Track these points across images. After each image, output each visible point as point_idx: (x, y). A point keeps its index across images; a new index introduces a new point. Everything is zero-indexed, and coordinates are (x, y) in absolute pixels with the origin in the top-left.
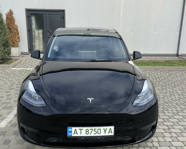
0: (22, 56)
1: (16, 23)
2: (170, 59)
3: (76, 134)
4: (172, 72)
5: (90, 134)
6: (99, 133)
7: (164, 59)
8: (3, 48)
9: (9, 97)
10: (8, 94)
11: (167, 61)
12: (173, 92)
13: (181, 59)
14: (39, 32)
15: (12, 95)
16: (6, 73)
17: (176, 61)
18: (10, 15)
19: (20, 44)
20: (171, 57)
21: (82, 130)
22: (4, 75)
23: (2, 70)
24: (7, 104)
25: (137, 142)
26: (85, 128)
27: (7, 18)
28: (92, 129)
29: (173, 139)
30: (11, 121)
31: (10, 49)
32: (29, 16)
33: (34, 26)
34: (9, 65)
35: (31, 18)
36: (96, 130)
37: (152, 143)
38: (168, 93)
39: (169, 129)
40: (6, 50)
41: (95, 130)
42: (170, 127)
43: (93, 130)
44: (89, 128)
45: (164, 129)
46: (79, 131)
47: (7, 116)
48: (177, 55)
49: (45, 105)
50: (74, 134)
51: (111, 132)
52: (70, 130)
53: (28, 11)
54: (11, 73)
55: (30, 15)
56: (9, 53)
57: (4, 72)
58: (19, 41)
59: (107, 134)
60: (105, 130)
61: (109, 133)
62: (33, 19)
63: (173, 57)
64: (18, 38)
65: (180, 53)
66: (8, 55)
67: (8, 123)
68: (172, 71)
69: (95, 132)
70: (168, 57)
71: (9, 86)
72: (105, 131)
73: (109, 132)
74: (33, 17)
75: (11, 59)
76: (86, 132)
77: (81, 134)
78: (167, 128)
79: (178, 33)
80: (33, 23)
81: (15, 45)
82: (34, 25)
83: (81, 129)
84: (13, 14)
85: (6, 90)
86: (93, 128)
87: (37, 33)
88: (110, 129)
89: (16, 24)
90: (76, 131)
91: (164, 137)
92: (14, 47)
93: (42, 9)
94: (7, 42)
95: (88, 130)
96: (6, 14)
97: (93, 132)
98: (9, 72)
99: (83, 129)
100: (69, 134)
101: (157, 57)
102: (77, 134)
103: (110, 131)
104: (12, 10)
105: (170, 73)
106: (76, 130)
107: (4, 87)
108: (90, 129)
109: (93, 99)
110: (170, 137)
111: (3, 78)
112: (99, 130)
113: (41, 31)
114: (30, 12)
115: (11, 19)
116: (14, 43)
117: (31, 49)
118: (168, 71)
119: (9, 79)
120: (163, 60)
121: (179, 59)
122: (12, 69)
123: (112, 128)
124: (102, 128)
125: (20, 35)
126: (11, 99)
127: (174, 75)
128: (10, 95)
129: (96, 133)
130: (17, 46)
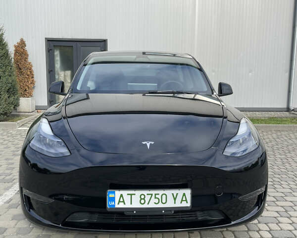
0: (38, 112)
1: (30, 59)
2: (276, 116)
3: (123, 203)
4: (283, 133)
5: (148, 204)
6: (164, 201)
7: (267, 116)
8: (7, 96)
9: (10, 166)
10: (10, 161)
11: (273, 118)
12: (287, 160)
13: (295, 115)
14: (66, 74)
15: (15, 164)
16: (10, 135)
17: (287, 118)
18: (21, 48)
19: (35, 92)
20: (278, 113)
21: (133, 196)
22: (5, 137)
23: (3, 130)
24: (6, 176)
25: (233, 223)
26: (138, 193)
27: (16, 51)
28: (152, 195)
29: (294, 226)
30: (11, 200)
31: (18, 99)
32: (51, 50)
33: (58, 65)
34: (15, 123)
35: (54, 52)
36: (159, 197)
37: (259, 233)
38: (279, 160)
39: (286, 211)
40: (12, 99)
41: (157, 196)
42: (288, 209)
43: (154, 195)
44: (145, 192)
45: (277, 212)
46: (127, 198)
47: (4, 193)
48: (288, 109)
49: (69, 154)
50: (118, 204)
51: (186, 200)
52: (111, 195)
53: (49, 41)
54: (17, 134)
55: (53, 48)
56: (16, 105)
57: (5, 134)
58: (34, 88)
59: (178, 204)
60: (175, 197)
61: (181, 203)
62: (57, 54)
63: (281, 112)
64: (33, 83)
65: (292, 107)
66: (14, 107)
67: (5, 203)
68: (283, 131)
69: (157, 201)
70: (272, 112)
71: (12, 151)
72: (175, 199)
73: (182, 200)
74: (57, 50)
75: (18, 116)
76: (141, 199)
77: (131, 204)
78: (282, 209)
79: (287, 74)
80: (57, 61)
81: (27, 93)
82: (57, 63)
83: (131, 195)
84: (26, 46)
85: (7, 157)
86: (153, 192)
87: (63, 75)
88: (184, 194)
89: (30, 62)
90: (121, 198)
91: (279, 223)
92: (25, 97)
93: (71, 38)
94: (14, 87)
95: (145, 196)
96: (15, 46)
97: (153, 200)
98: (14, 133)
99: (135, 194)
100: (109, 204)
101: (254, 112)
102: (125, 204)
103: (184, 199)
104: (25, 39)
105: (279, 134)
106: (121, 196)
107: (3, 152)
108: (147, 194)
109: (153, 143)
110: (290, 224)
111: (4, 141)
112: (164, 197)
113: (69, 73)
114: (52, 44)
115: (23, 53)
116: (26, 90)
117: (53, 101)
118: (274, 132)
119: (12, 142)
120: (265, 117)
121: (292, 115)
122: (20, 128)
123: (188, 192)
124: (169, 193)
125: (35, 79)
126: (14, 168)
127: (286, 137)
128: (13, 164)
129: (158, 203)
130: (31, 95)
